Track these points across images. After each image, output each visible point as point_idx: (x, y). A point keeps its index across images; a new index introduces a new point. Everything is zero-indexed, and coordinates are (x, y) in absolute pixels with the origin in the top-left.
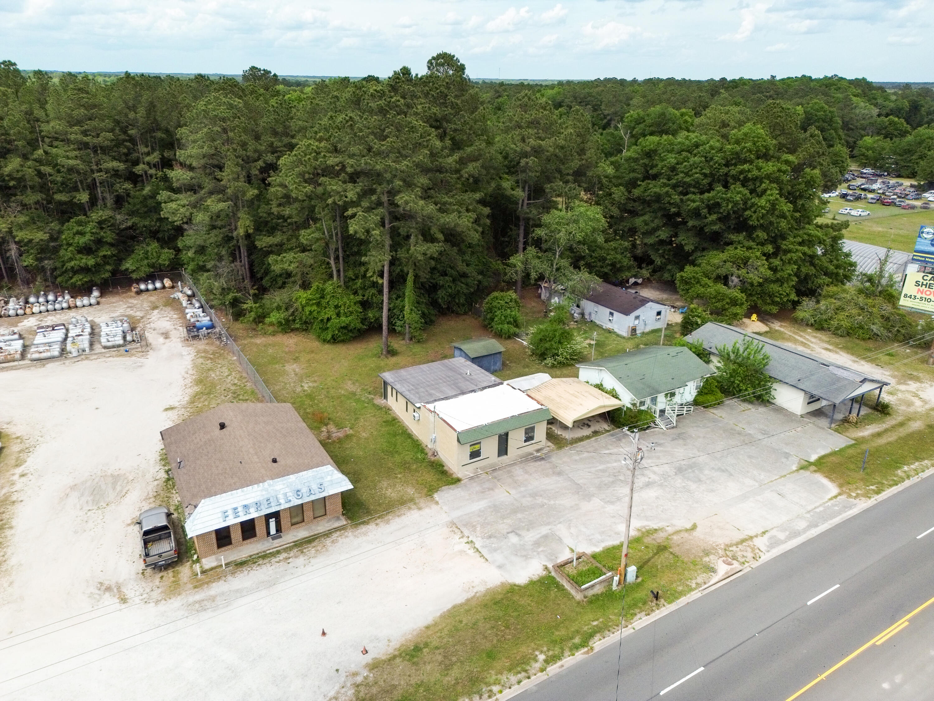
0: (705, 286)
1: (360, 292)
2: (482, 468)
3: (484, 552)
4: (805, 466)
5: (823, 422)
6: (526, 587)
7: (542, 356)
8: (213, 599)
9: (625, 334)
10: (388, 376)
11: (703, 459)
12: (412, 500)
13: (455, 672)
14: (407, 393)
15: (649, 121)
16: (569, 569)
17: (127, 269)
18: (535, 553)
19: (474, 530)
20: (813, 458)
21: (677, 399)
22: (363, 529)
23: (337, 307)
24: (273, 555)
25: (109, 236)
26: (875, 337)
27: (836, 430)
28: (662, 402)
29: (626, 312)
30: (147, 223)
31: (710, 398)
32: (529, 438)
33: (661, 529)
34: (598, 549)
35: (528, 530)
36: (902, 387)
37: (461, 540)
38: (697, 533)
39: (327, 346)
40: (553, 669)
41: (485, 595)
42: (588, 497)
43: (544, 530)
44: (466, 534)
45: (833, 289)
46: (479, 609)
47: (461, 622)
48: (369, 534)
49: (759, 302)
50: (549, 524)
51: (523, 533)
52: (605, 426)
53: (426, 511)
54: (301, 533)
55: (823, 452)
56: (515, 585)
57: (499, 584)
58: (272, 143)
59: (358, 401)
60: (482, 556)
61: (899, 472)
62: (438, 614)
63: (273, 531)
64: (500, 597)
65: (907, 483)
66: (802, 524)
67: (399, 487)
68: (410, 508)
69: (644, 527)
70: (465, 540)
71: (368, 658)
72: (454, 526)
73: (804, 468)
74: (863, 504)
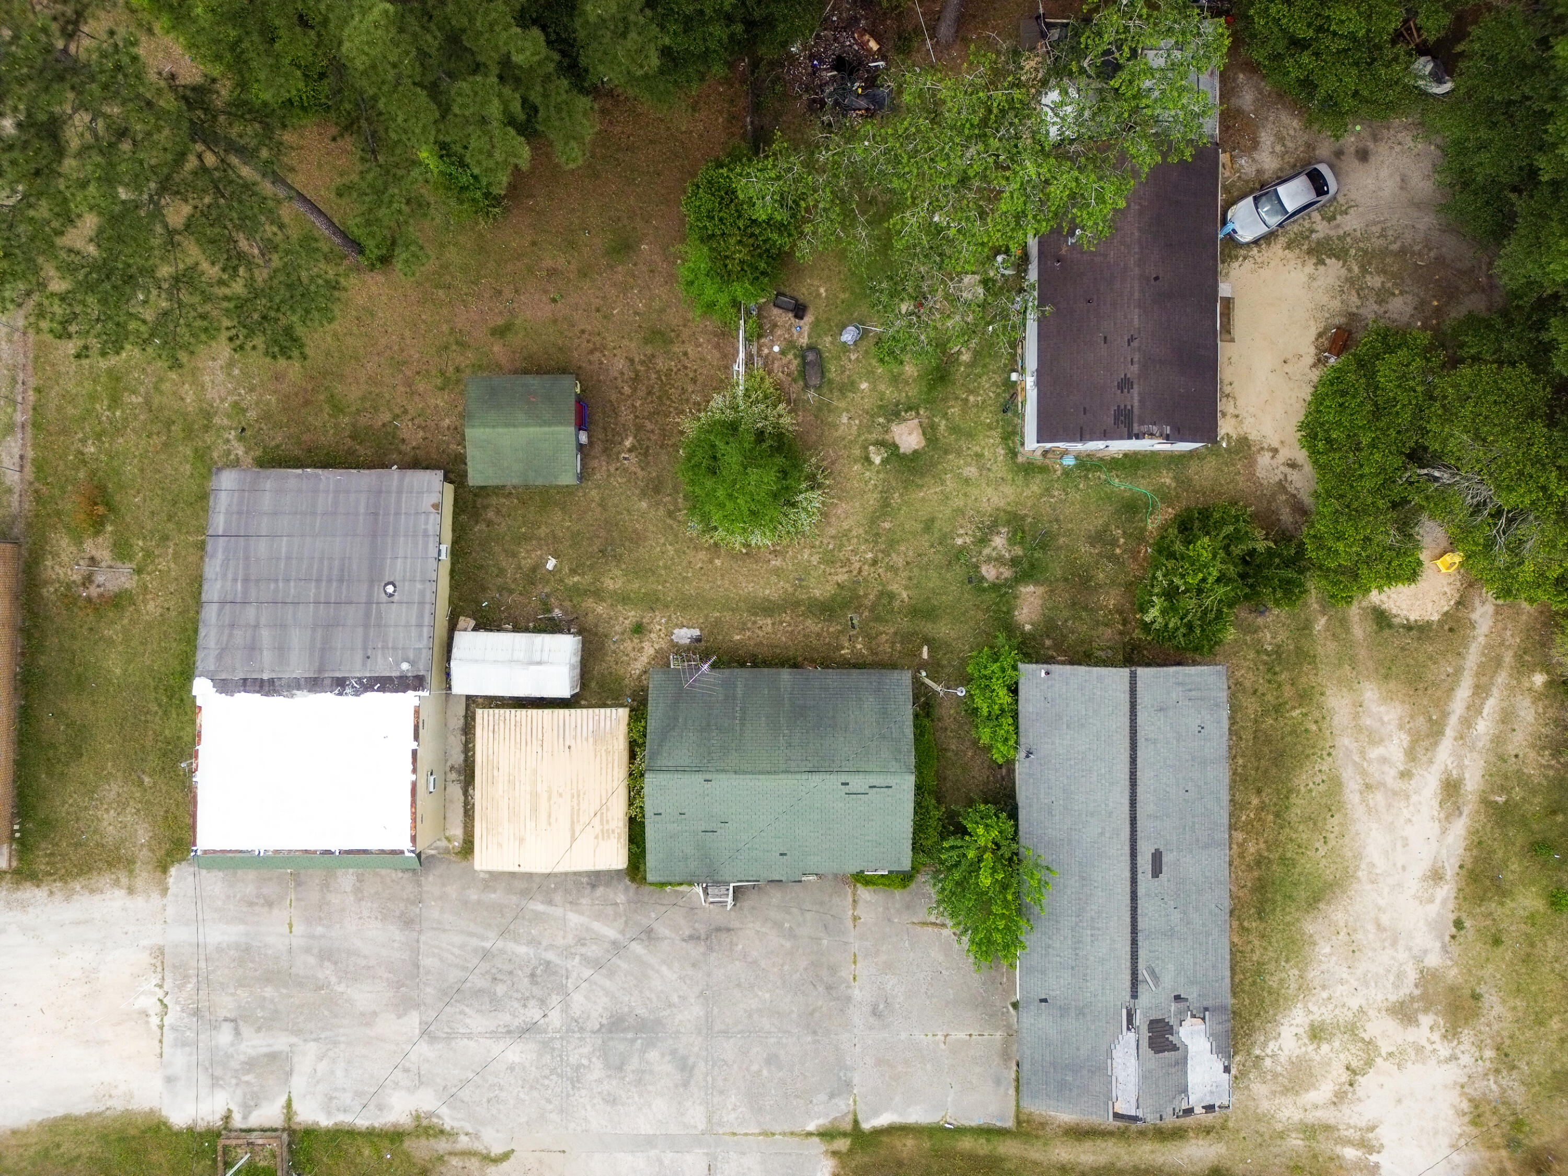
3: (169, 1036)
4: (838, 1132)
6: (178, 1134)
12: (129, 863)
18: (234, 1081)
19: (181, 988)
22: (27, 891)
33: (451, 1135)
34: (325, 1122)
35: (259, 1030)
37: (157, 989)
41: (115, 1120)
43: (281, 1042)
44: (166, 987)
46: (93, 1138)
47: (58, 1146)
48: (30, 909)
50: (297, 1032)
51: (246, 1030)
53: (138, 903)
56: (165, 1124)
57: (147, 1109)
60: (161, 1041)
62: (39, 1119)
64: (132, 1132)
67: (128, 816)
68: (117, 883)
69: (430, 1115)
70: (160, 993)
72: (161, 959)
73: (826, 1135)
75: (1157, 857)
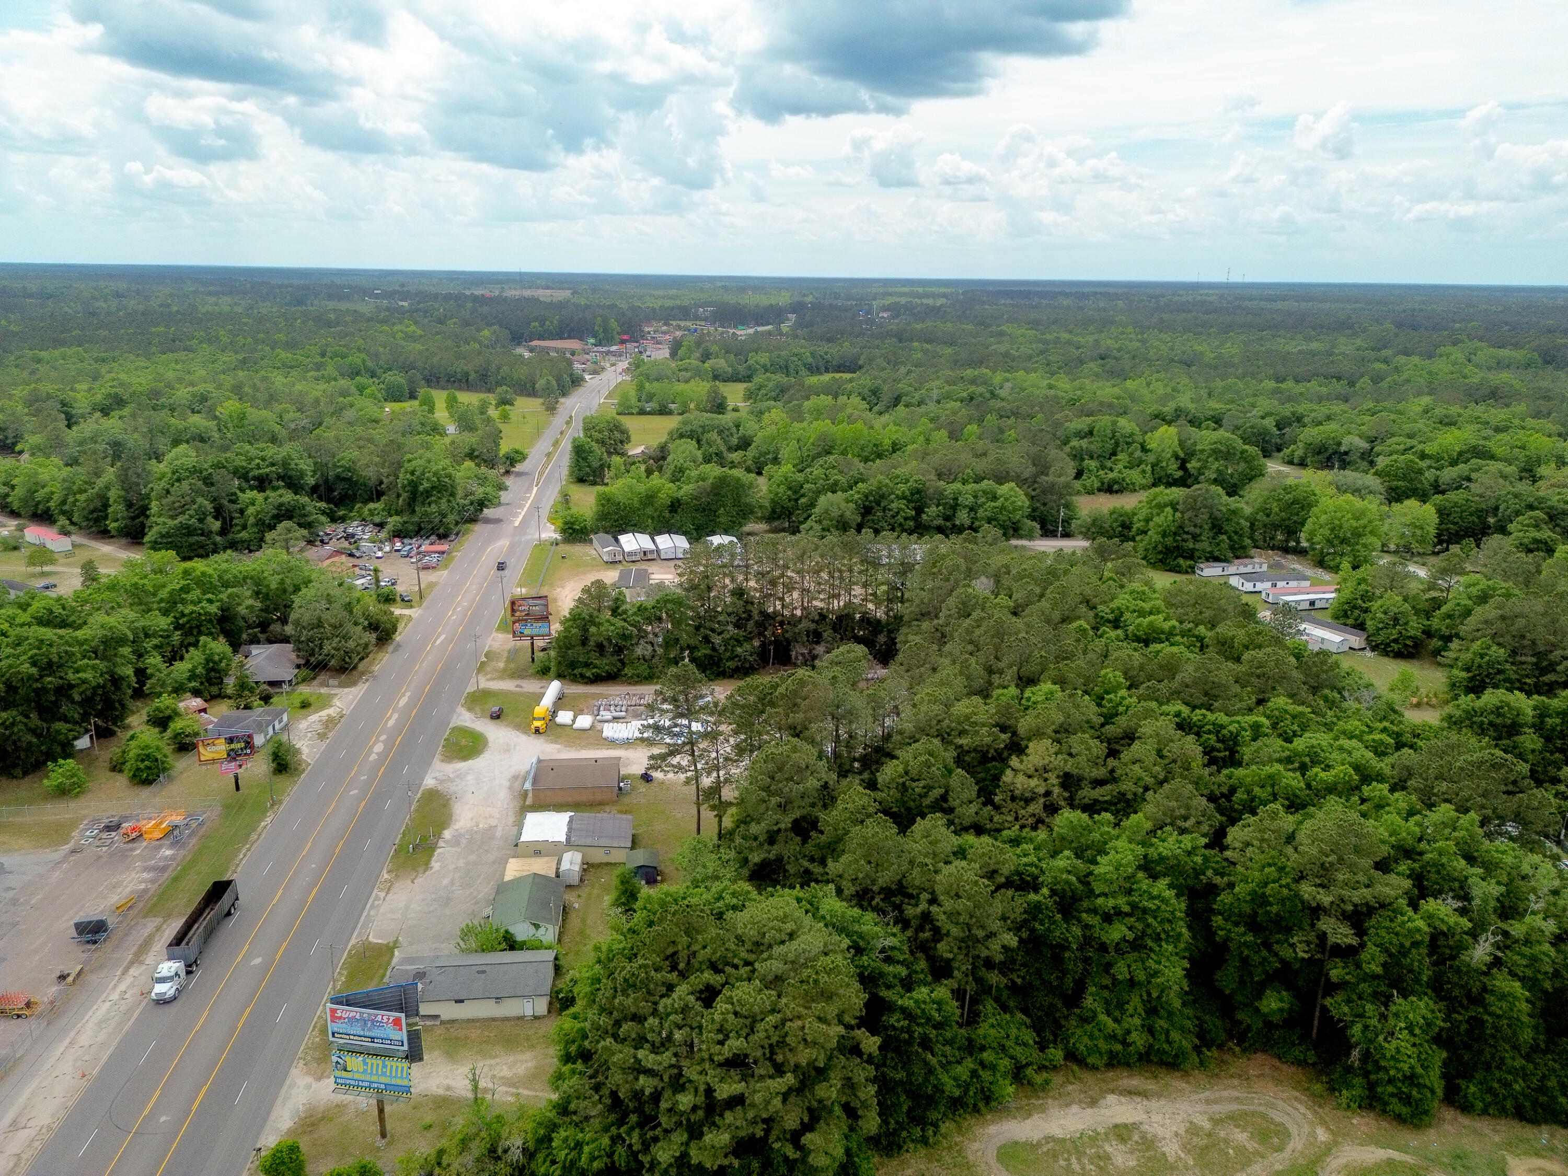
4: (396, 944)
61: (345, 973)
73: (396, 941)
74: (353, 941)
75: (484, 972)
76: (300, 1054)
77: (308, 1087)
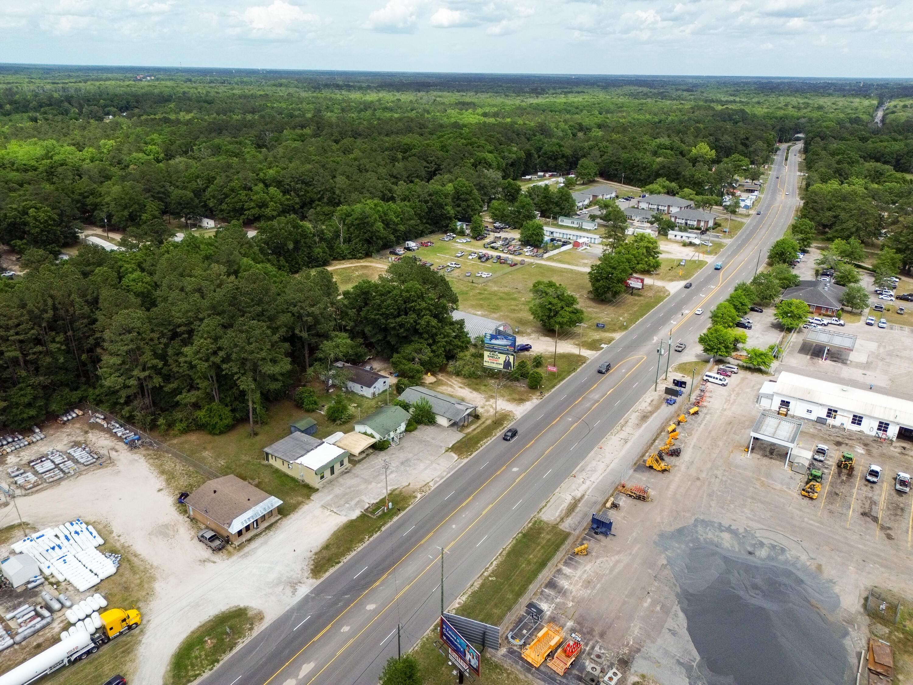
0: (404, 364)
1: (229, 404)
2: (326, 482)
3: (338, 512)
5: (455, 429)
6: (356, 519)
7: (334, 420)
8: (248, 553)
9: (370, 397)
10: (267, 450)
11: (410, 455)
12: (303, 502)
13: (342, 548)
14: (282, 457)
15: (355, 216)
16: (370, 510)
17: (54, 410)
18: (356, 508)
19: (332, 506)
20: (450, 446)
21: (398, 431)
22: (289, 517)
23: (220, 416)
24: (261, 533)
25: (41, 393)
26: (479, 377)
27: (460, 431)
28: (392, 434)
29: (369, 386)
30: (59, 378)
31: (412, 427)
32: (342, 465)
33: (398, 488)
34: (377, 501)
36: (487, 403)
37: (328, 511)
38: (410, 486)
39: (216, 437)
40: (371, 539)
41: (343, 525)
42: (370, 483)
43: (357, 499)
44: (329, 508)
45: (461, 354)
46: (343, 530)
47: (338, 535)
48: (293, 518)
49: (430, 367)
50: (358, 497)
51: (350, 502)
52: (371, 451)
53: (310, 504)
54: (266, 524)
55: (454, 443)
56: (352, 520)
57: (347, 521)
58: (162, 331)
59: (253, 464)
60: (337, 514)
61: (479, 445)
62: (330, 535)
63: (255, 526)
64: (348, 524)
65: (481, 449)
66: (445, 473)
67: (295, 498)
69: (392, 488)
71: (313, 552)
72: (324, 507)
73: (447, 451)
74: (465, 461)
76: (515, 421)
77: (516, 411)
